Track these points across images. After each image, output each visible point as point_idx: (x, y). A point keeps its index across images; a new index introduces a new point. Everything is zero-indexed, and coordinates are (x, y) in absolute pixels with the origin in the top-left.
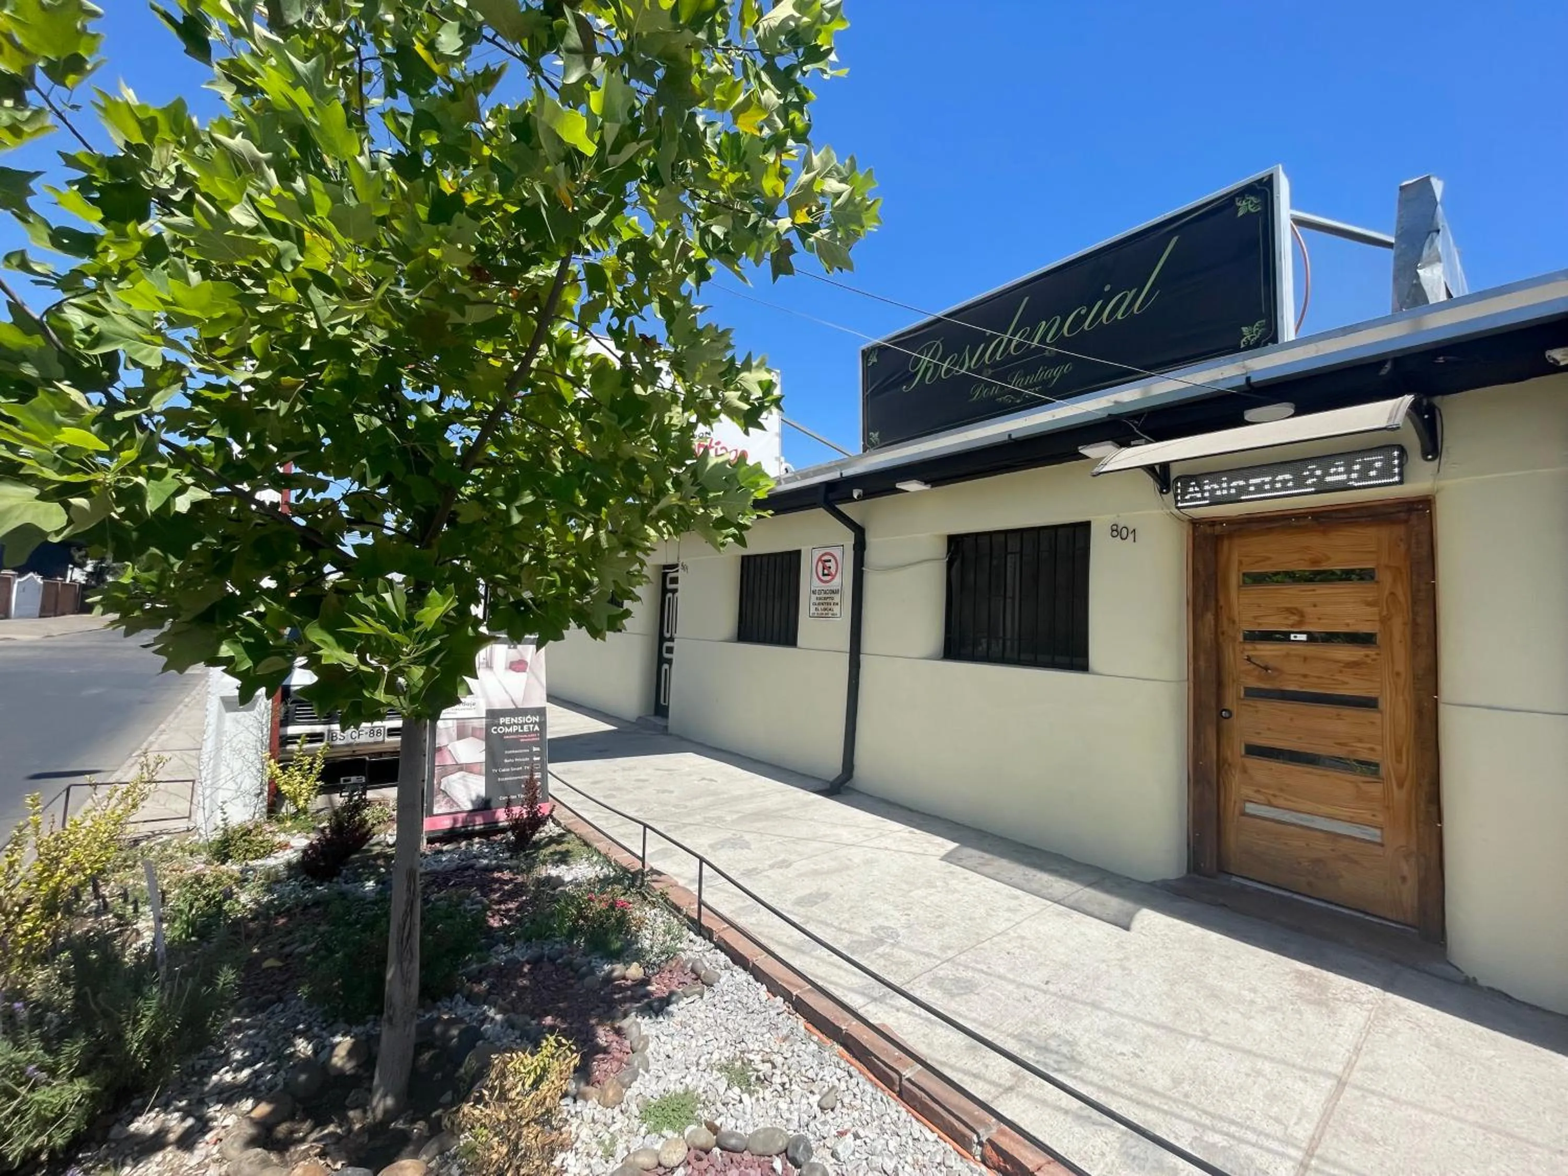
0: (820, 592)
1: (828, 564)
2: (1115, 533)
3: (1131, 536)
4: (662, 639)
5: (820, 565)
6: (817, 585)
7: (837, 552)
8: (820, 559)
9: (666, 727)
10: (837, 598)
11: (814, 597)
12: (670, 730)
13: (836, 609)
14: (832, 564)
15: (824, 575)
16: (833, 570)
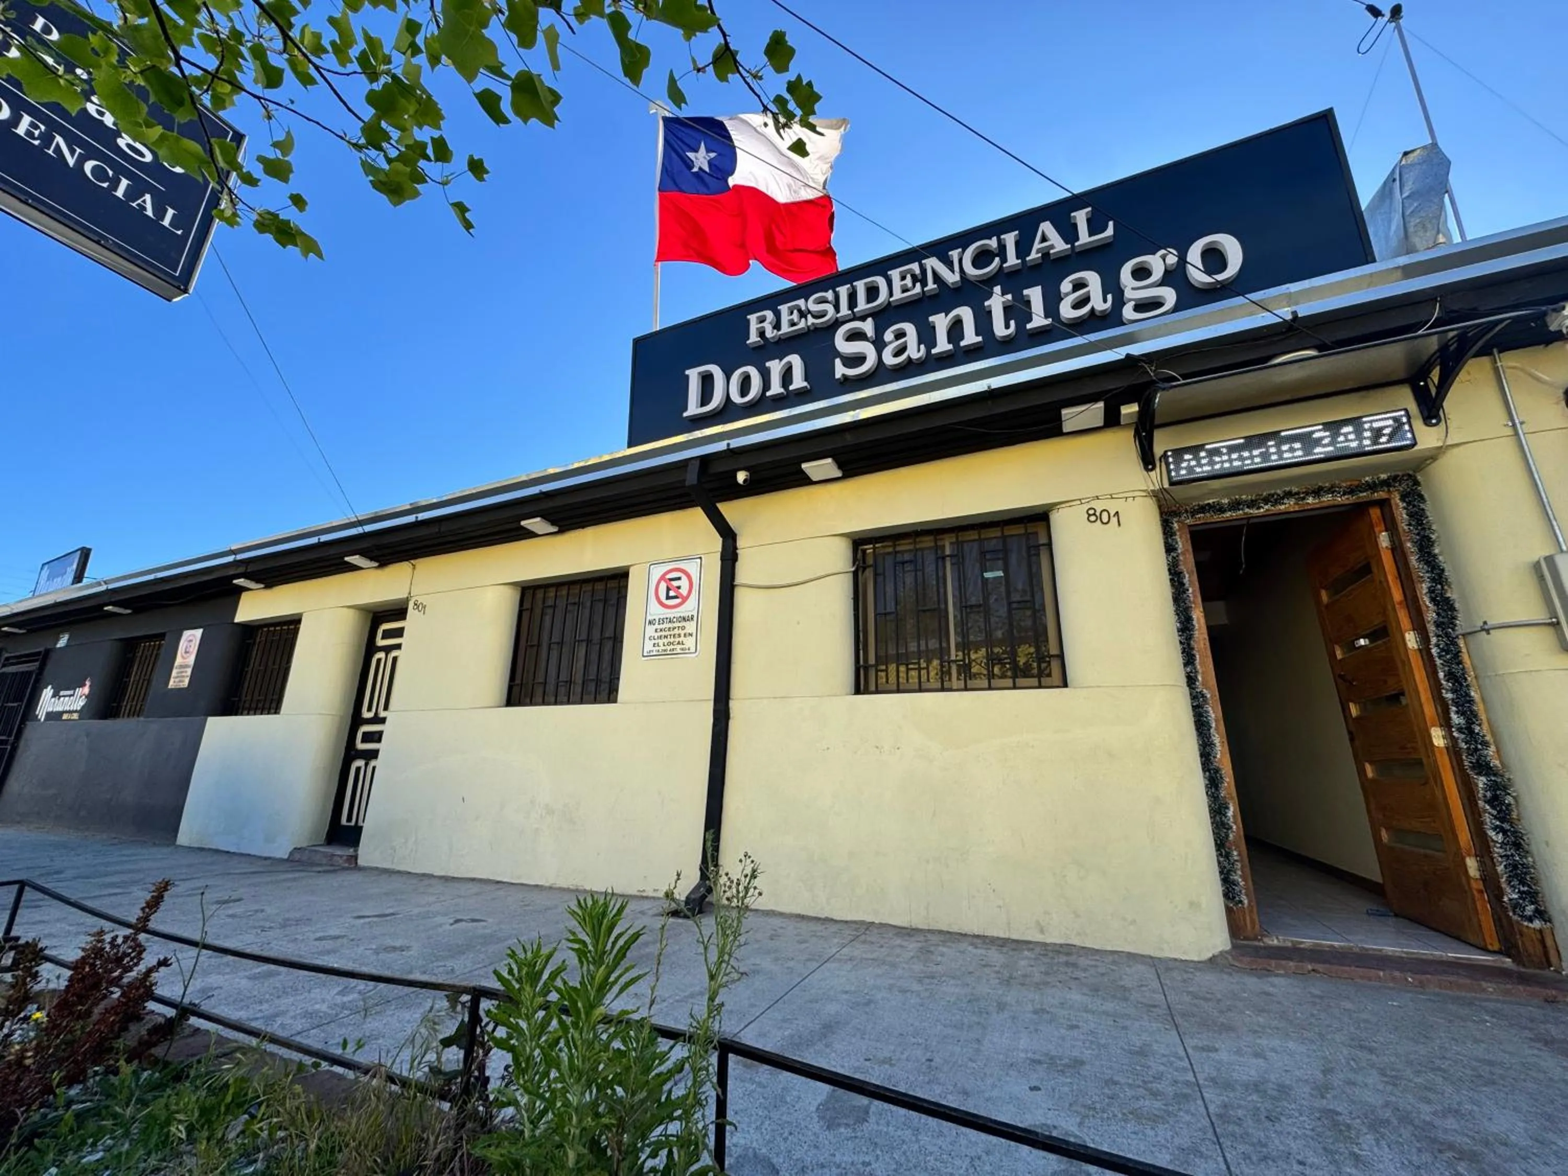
0: (662, 621)
1: (675, 583)
2: (1093, 518)
3: (1115, 519)
4: (356, 720)
5: (663, 586)
6: (656, 611)
7: (692, 568)
8: (663, 578)
9: (356, 857)
10: (690, 627)
11: (650, 630)
12: (361, 862)
13: (690, 642)
14: (684, 583)
15: (668, 597)
16: (684, 591)
